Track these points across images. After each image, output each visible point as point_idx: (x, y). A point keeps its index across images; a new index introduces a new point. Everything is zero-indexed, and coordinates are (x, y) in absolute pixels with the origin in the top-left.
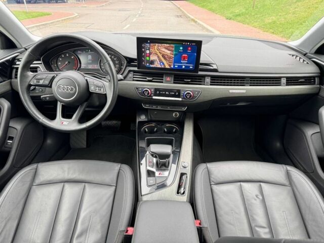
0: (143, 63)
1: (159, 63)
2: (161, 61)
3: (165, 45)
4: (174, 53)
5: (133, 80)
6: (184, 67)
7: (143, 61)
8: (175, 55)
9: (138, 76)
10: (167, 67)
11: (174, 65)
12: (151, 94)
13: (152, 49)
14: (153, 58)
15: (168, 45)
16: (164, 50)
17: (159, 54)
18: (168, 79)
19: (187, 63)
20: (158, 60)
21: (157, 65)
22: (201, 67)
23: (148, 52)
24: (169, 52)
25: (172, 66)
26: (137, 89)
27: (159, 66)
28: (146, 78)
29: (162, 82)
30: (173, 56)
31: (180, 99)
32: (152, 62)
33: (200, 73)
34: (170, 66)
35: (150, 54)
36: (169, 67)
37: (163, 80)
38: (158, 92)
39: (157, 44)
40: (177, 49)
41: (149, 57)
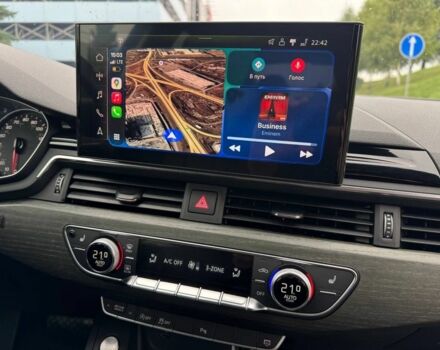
0: (100, 132)
1: (161, 132)
2: (168, 125)
3: (187, 52)
4: (227, 87)
5: (68, 201)
6: (269, 151)
7: (99, 122)
8: (231, 96)
9: (93, 188)
10: (196, 148)
11: (226, 144)
12: (123, 261)
13: (132, 70)
14: (137, 109)
15: (197, 52)
16: (179, 74)
17: (159, 93)
18: (202, 203)
19: (283, 136)
20: (157, 121)
21: (155, 139)
22: (353, 159)
23: (116, 84)
24: (202, 83)
25: (217, 148)
26: (71, 235)
27: (163, 146)
28: (113, 196)
29: (176, 216)
30: (221, 102)
31: (251, 304)
32: (134, 128)
33: (349, 185)
34: (207, 144)
35: (125, 92)
36: (204, 152)
37: (179, 205)
38: (153, 259)
39: (150, 51)
40: (238, 69)
41: (122, 105)
